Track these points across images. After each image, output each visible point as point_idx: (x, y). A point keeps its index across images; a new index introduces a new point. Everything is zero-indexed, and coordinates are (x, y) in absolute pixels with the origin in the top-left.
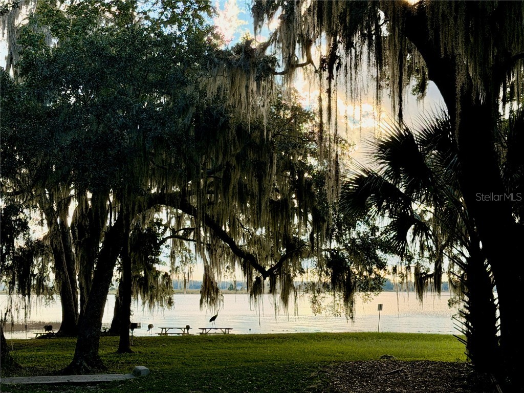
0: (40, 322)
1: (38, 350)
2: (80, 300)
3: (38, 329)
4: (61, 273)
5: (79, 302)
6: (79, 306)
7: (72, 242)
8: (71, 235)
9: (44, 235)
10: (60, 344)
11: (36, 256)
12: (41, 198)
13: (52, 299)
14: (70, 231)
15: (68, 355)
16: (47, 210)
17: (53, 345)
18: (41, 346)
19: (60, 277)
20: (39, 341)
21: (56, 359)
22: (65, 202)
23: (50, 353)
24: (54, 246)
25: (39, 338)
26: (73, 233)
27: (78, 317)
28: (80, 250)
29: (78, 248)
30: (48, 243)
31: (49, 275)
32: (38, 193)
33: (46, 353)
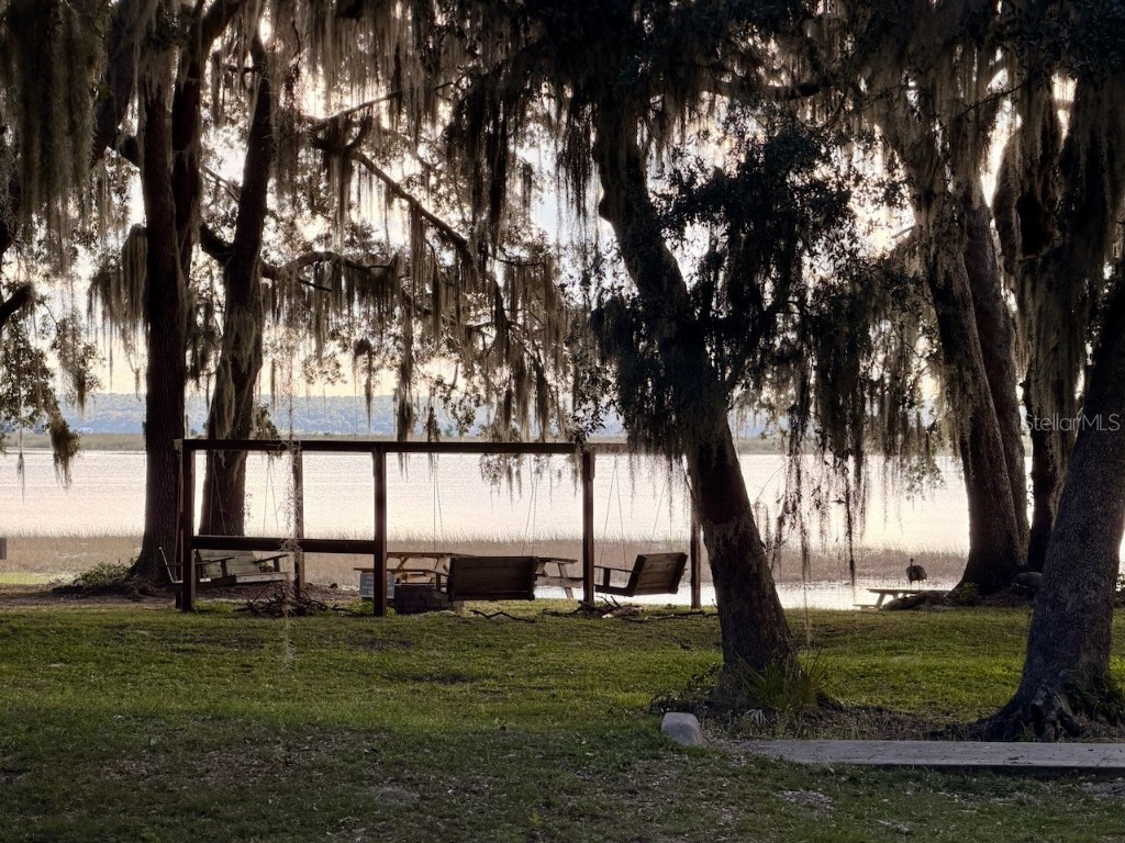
0: (888, 552)
1: (888, 649)
2: (1034, 475)
3: (885, 577)
4: (968, 376)
5: (1029, 483)
6: (1030, 497)
7: (1000, 262)
8: (996, 238)
9: (900, 239)
10: (965, 632)
11: (878, 314)
12: (890, 105)
13: (932, 470)
14: (993, 224)
15: (998, 671)
16: (915, 147)
17: (941, 631)
18: (901, 638)
19: (964, 390)
20: (894, 616)
21: (955, 685)
22: (977, 117)
23: (932, 661)
24: (941, 278)
25: (892, 607)
26: (1004, 228)
27: (1028, 536)
28: (1033, 290)
29: (1028, 286)
30: (915, 266)
31: (920, 385)
32: (879, 86)
33: (918, 661)
